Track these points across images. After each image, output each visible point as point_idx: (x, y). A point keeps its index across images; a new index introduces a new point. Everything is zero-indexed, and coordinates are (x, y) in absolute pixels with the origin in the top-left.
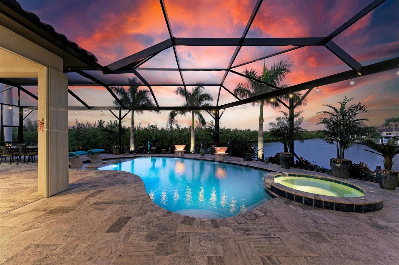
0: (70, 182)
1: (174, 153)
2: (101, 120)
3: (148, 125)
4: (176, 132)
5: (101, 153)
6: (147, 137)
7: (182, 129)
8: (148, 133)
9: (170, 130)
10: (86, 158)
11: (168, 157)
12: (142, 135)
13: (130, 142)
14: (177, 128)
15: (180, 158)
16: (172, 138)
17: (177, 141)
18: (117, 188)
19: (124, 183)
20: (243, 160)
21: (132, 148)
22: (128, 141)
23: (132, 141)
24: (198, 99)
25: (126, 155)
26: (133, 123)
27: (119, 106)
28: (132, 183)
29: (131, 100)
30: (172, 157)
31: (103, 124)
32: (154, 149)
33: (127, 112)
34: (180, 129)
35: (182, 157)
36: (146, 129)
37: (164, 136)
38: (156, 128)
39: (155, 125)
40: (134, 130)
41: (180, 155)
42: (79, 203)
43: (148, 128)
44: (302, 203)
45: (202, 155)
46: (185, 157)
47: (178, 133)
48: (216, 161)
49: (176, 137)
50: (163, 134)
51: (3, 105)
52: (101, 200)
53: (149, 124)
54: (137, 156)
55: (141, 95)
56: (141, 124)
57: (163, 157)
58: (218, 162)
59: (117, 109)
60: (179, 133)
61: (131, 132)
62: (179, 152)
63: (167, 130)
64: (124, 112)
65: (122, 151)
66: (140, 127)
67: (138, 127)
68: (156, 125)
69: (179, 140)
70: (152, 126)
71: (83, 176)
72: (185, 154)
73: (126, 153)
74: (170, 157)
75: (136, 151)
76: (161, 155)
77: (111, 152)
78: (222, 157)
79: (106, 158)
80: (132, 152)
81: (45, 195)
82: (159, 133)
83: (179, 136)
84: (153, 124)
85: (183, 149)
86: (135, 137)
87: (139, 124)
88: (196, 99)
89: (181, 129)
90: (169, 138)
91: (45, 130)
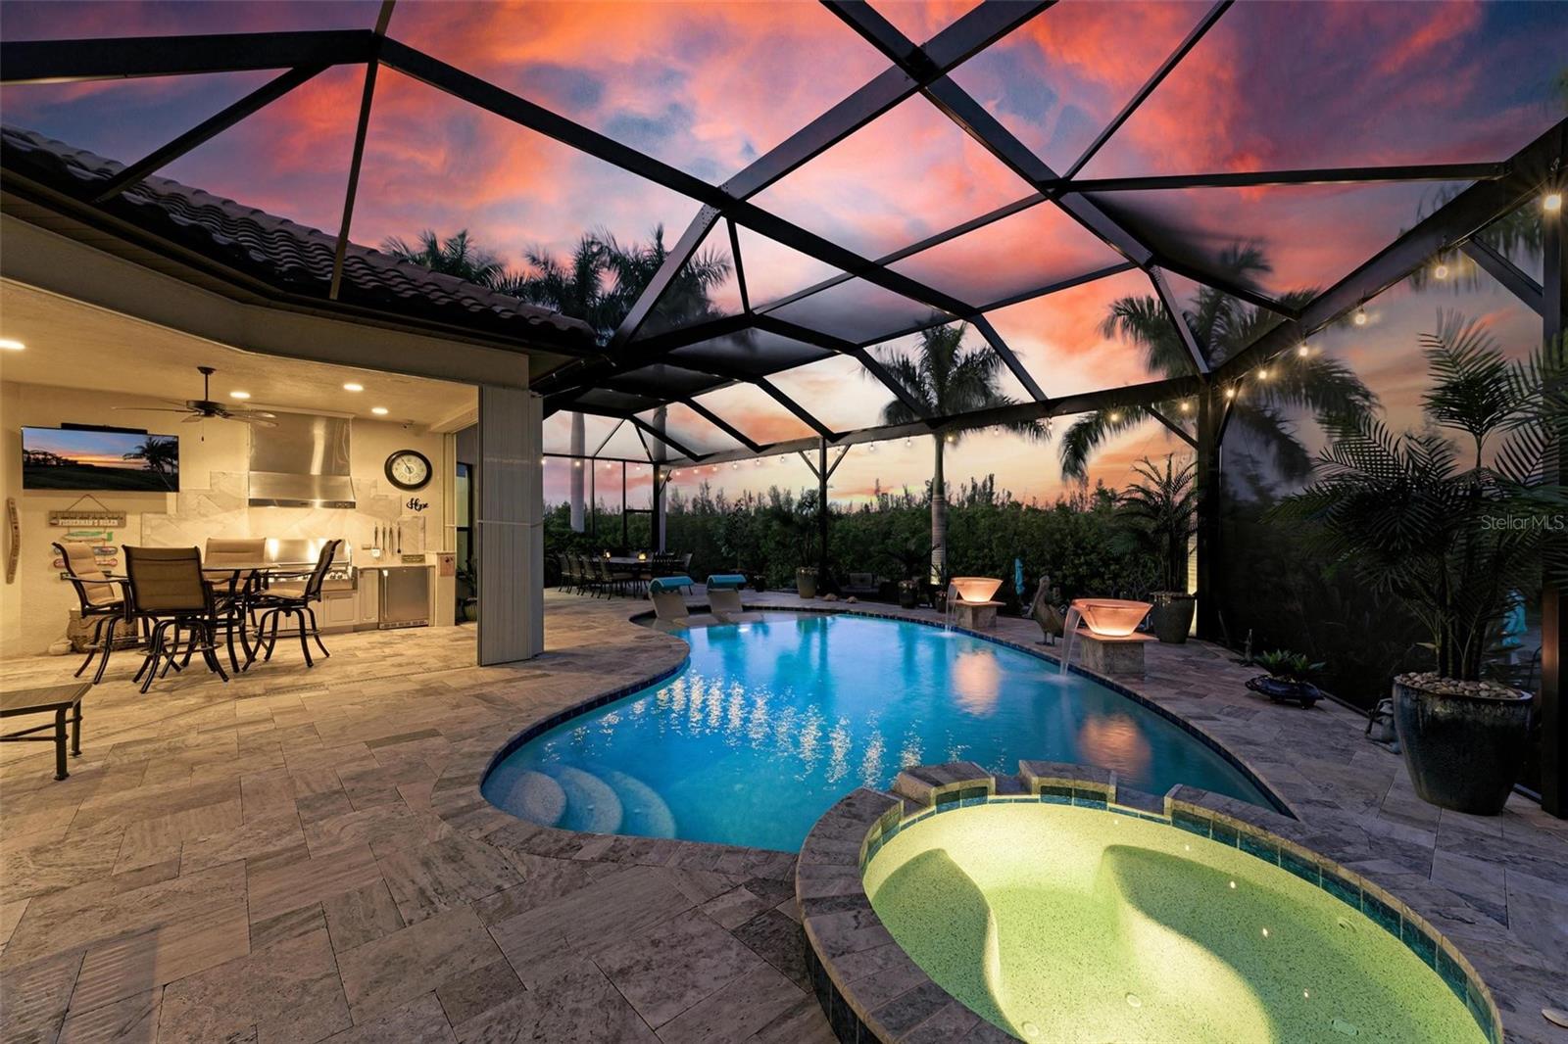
10: (703, 600)
15: (968, 633)
32: (908, 589)
35: (976, 631)
45: (1047, 635)
51: (627, 463)
62: (968, 606)
72: (998, 621)
73: (829, 596)
85: (990, 597)
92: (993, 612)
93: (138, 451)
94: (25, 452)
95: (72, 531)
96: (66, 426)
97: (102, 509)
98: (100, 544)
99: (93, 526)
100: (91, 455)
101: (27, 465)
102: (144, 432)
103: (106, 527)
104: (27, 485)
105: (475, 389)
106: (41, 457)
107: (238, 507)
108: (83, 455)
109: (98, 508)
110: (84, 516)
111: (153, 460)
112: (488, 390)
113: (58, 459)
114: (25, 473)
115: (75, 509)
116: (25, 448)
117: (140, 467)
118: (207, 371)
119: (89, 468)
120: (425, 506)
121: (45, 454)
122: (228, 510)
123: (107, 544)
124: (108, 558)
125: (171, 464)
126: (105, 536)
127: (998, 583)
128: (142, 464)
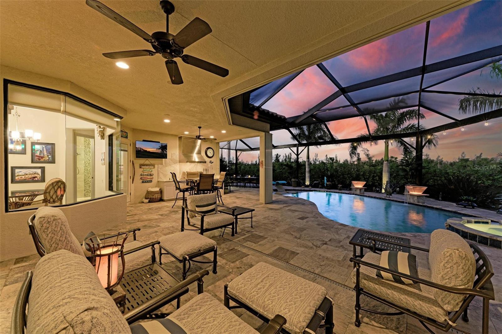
0: (273, 199)
1: (351, 189)
2: (277, 154)
3: (326, 158)
4: (365, 166)
5: (284, 184)
6: (324, 172)
7: (376, 161)
8: (326, 167)
9: (356, 163)
11: (344, 193)
12: (318, 170)
13: (305, 176)
14: (367, 160)
15: (358, 195)
16: (359, 174)
17: (366, 178)
18: (299, 206)
19: (304, 204)
20: (456, 206)
21: (307, 183)
22: (303, 176)
23: (307, 175)
24: (396, 119)
25: (302, 188)
26: (308, 158)
27: (296, 142)
28: (309, 205)
29: (307, 133)
30: (348, 194)
31: (279, 158)
32: (329, 184)
33: (303, 149)
34: (372, 161)
35: (361, 194)
36: (323, 162)
37: (347, 171)
38: (336, 160)
39: (334, 157)
40: (310, 164)
41: (358, 192)
42: (281, 208)
43: (325, 161)
44: (476, 241)
45: (388, 195)
46: (365, 195)
47: (368, 167)
48: (406, 203)
49: (364, 173)
50: (344, 168)
52: (291, 209)
53: (327, 156)
54: (312, 189)
55: (317, 127)
56: (317, 156)
57: (339, 193)
58: (409, 203)
59: (294, 146)
60: (370, 166)
61: (307, 166)
62: (357, 188)
63: (351, 163)
64: (301, 149)
65: (299, 184)
66: (316, 159)
67: (313, 159)
68: (336, 157)
69: (369, 177)
70: (331, 158)
71: (277, 198)
72: (365, 192)
73: (303, 187)
74: (346, 193)
75: (311, 185)
76: (337, 191)
77: (290, 185)
78: (416, 198)
79: (288, 189)
80: (307, 186)
81: (264, 203)
82: (340, 167)
83: (370, 172)
84: (333, 156)
85: (363, 186)
86: (310, 171)
87: (315, 156)
88: (393, 121)
89: (374, 162)
90: (354, 174)
91: (264, 167)
92: (364, 190)
93: (159, 148)
94: (136, 148)
95: (144, 169)
96: (144, 141)
97: (150, 163)
98: (150, 173)
99: (148, 168)
100: (150, 149)
101: (137, 151)
102: (159, 142)
103: (151, 168)
104: (137, 157)
105: (264, 133)
106: (139, 149)
107: (177, 163)
108: (148, 149)
109: (149, 163)
110: (147, 165)
111: (162, 150)
112: (266, 133)
113: (143, 150)
114: (136, 154)
115: (145, 163)
116: (137, 147)
117: (159, 152)
118: (200, 128)
119: (149, 152)
120: (213, 162)
121: (140, 148)
122: (175, 164)
123: (151, 173)
124: (152, 177)
125: (166, 151)
126: (151, 171)
127: (365, 182)
128: (160, 151)
